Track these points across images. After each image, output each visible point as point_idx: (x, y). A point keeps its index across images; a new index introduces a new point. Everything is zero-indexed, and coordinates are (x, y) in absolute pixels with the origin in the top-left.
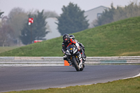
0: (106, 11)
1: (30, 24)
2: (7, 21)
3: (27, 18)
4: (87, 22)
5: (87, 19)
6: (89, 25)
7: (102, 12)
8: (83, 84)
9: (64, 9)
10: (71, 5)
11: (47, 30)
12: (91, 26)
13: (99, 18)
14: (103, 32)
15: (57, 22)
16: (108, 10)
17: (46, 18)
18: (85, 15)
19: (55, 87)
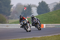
0: (57, 4)
1: (25, 10)
2: (15, 9)
3: (24, 7)
4: (49, 9)
5: (49, 8)
6: (50, 10)
7: (56, 5)
8: (48, 36)
9: (40, 3)
10: (42, 2)
11: (32, 13)
12: (51, 11)
13: (54, 7)
14: (56, 13)
15: (37, 9)
16: (58, 4)
17: (32, 7)
18: (48, 6)
19: (36, 37)
